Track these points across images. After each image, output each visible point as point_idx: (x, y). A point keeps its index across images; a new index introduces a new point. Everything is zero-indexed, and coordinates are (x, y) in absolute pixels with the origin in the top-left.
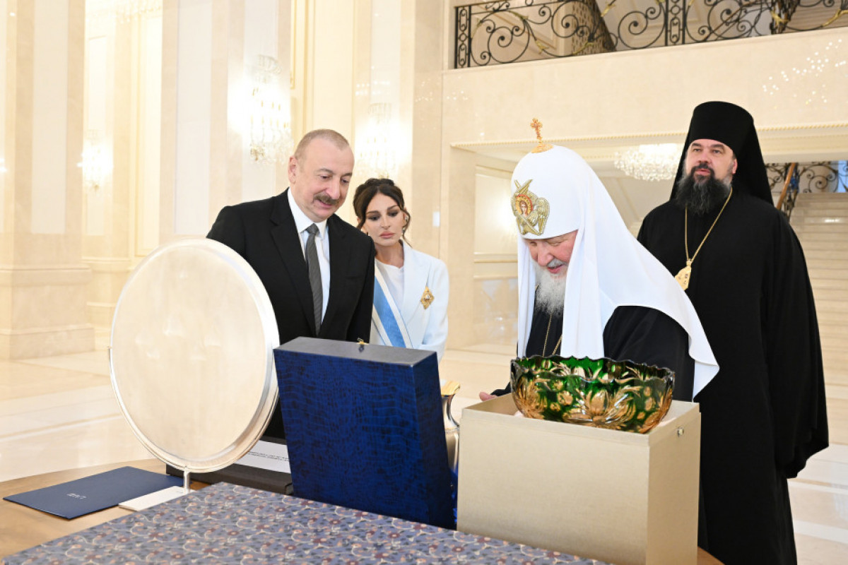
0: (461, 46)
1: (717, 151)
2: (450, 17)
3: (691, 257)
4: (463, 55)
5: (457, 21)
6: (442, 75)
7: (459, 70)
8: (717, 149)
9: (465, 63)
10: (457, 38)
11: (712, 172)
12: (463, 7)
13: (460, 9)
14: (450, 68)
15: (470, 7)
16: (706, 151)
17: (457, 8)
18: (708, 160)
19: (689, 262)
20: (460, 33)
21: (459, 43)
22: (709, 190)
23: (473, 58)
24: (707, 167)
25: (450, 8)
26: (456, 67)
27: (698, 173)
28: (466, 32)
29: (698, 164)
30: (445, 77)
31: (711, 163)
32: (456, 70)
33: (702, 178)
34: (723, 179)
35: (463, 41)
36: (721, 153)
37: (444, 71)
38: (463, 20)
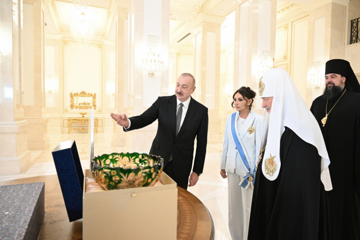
0: (353, 35)
1: (333, 77)
2: (348, 24)
3: (328, 113)
4: (354, 38)
5: (352, 26)
6: (344, 48)
7: (352, 44)
8: (333, 76)
9: (355, 42)
10: (352, 32)
11: (334, 84)
12: (355, 20)
13: (353, 21)
14: (348, 44)
15: (358, 19)
16: (329, 78)
17: (352, 21)
18: (331, 81)
19: (327, 115)
20: (353, 30)
21: (353, 34)
22: (333, 90)
23: (359, 39)
24: (331, 83)
25: (348, 21)
26: (351, 43)
27: (328, 85)
28: (356, 29)
29: (327, 83)
30: (345, 48)
31: (332, 81)
32: (351, 45)
33: (330, 87)
34: (339, 85)
35: (354, 33)
36: (335, 77)
37: (345, 46)
38: (355, 25)
